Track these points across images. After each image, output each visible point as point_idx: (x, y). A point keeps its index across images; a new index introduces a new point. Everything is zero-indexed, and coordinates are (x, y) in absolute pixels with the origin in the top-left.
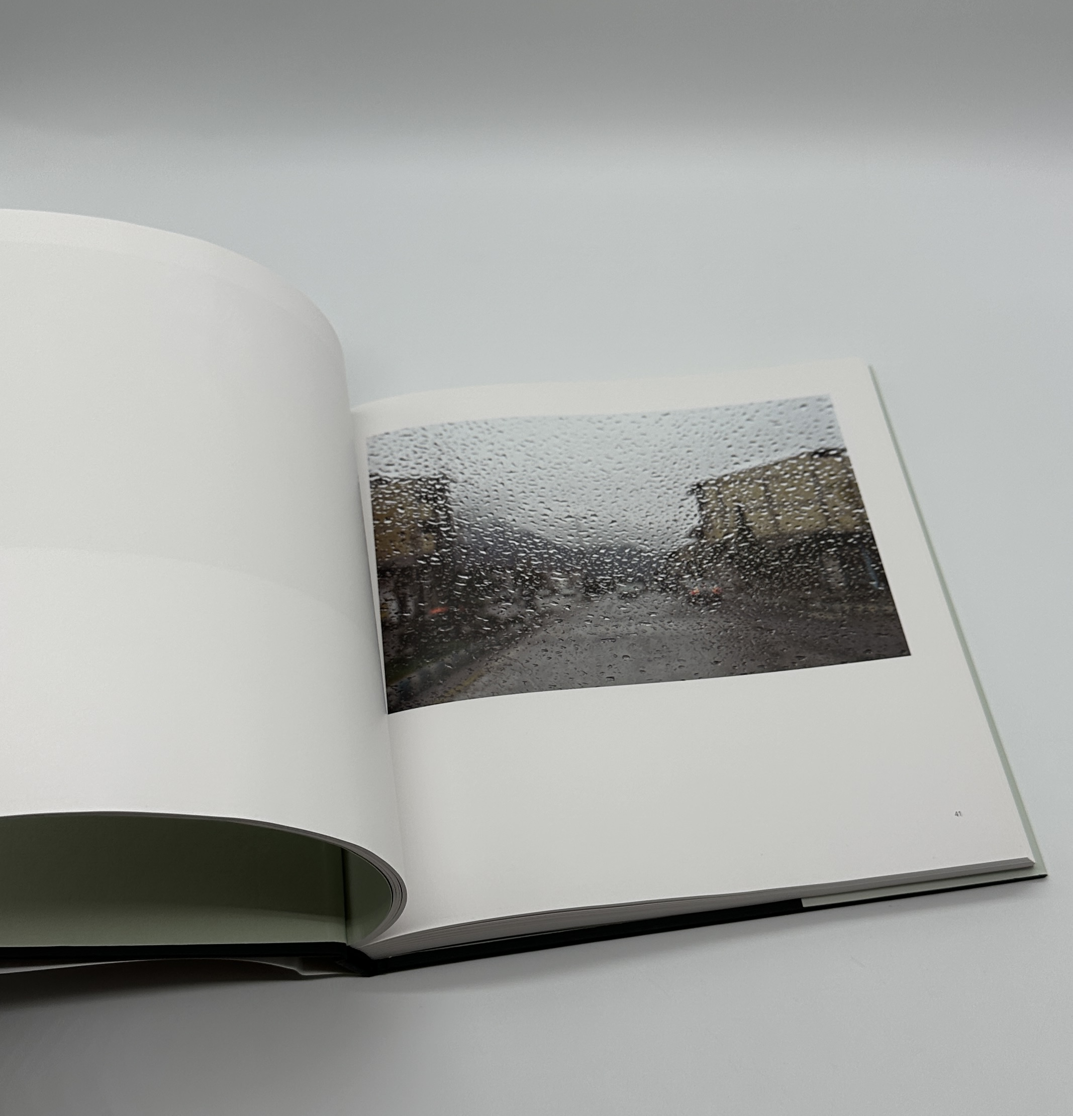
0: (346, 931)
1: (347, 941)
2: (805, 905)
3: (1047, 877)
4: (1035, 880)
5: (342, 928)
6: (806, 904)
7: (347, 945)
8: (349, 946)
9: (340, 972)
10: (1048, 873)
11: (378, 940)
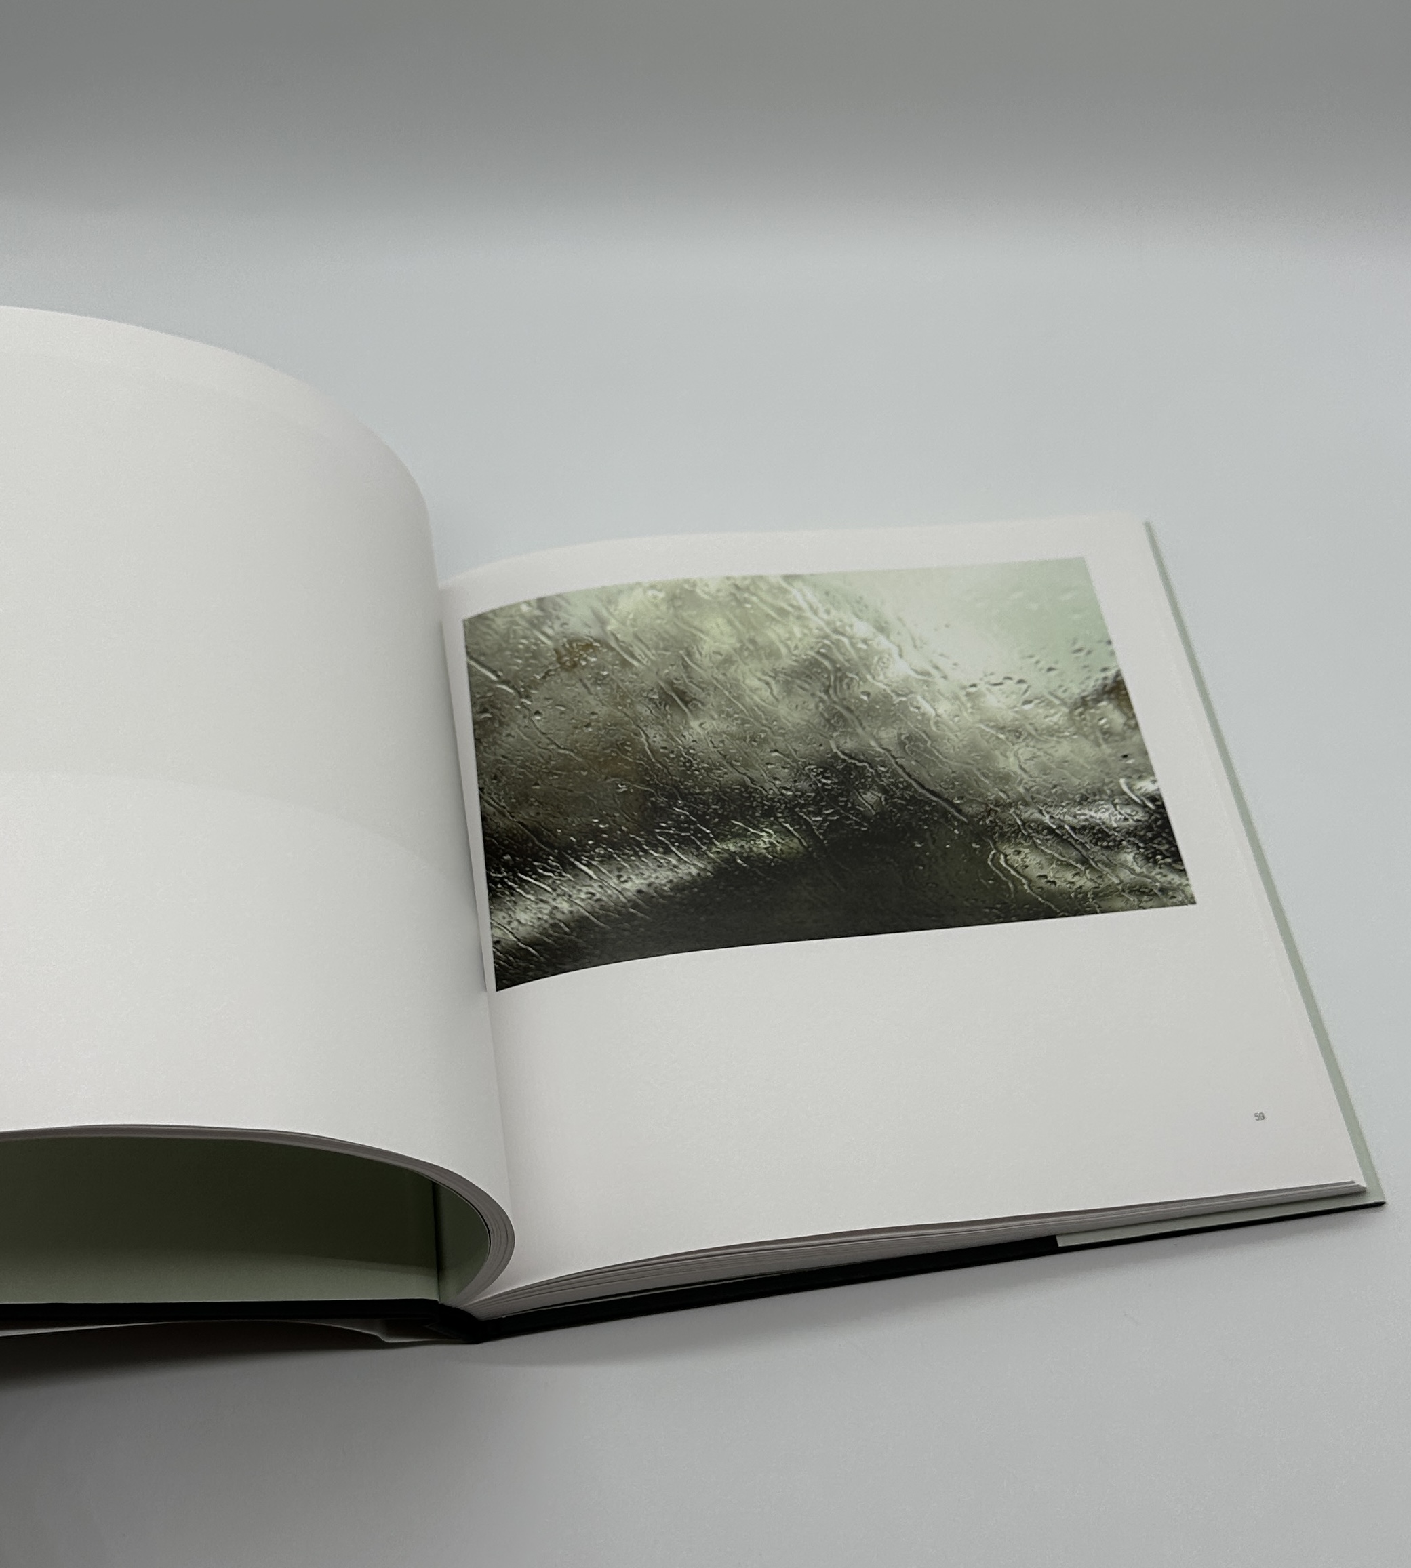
0: (439, 1286)
1: (440, 1298)
2: (1060, 1245)
3: (1385, 1205)
4: (1368, 1210)
5: (433, 1282)
6: (1062, 1242)
7: (440, 1303)
8: (442, 1305)
9: (433, 1338)
10: (1387, 1200)
11: (481, 1297)
